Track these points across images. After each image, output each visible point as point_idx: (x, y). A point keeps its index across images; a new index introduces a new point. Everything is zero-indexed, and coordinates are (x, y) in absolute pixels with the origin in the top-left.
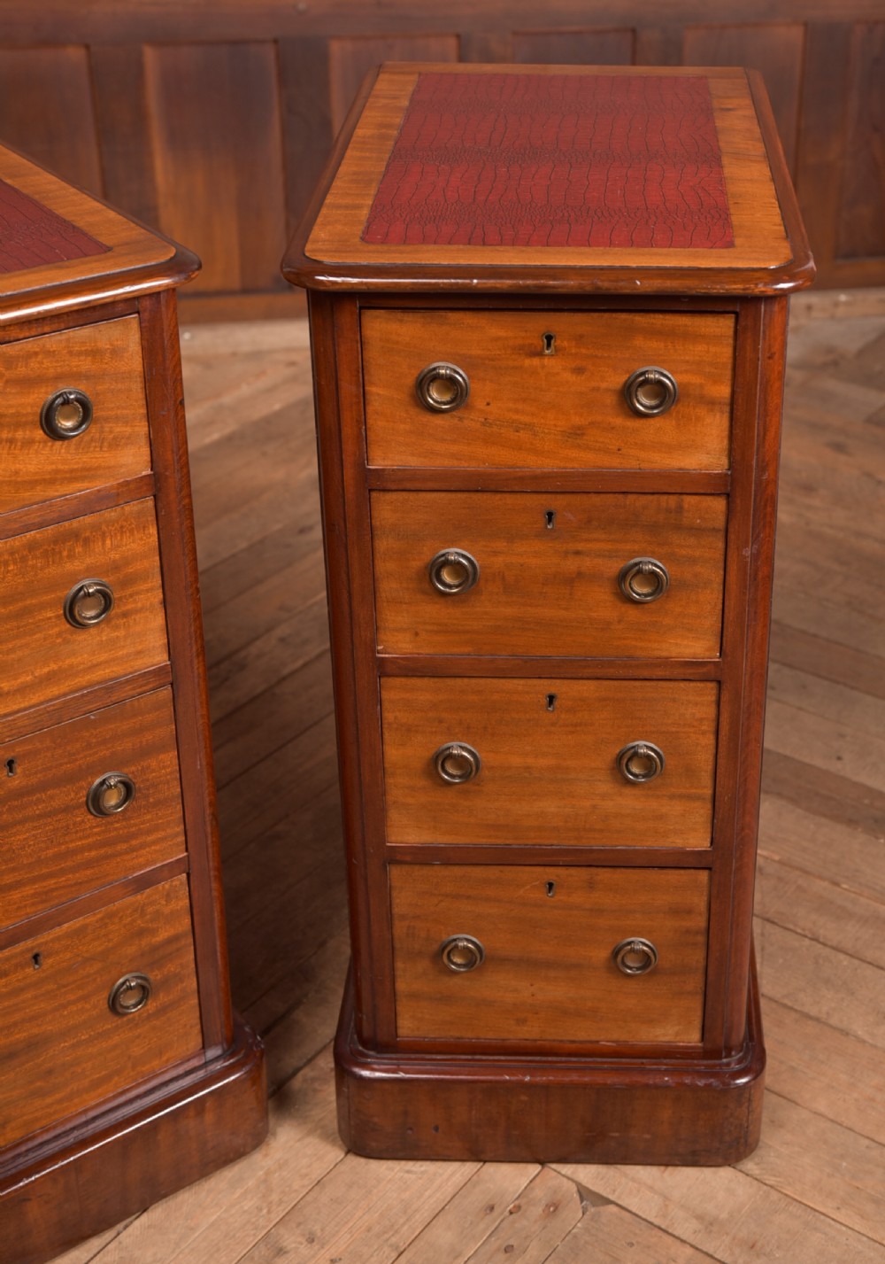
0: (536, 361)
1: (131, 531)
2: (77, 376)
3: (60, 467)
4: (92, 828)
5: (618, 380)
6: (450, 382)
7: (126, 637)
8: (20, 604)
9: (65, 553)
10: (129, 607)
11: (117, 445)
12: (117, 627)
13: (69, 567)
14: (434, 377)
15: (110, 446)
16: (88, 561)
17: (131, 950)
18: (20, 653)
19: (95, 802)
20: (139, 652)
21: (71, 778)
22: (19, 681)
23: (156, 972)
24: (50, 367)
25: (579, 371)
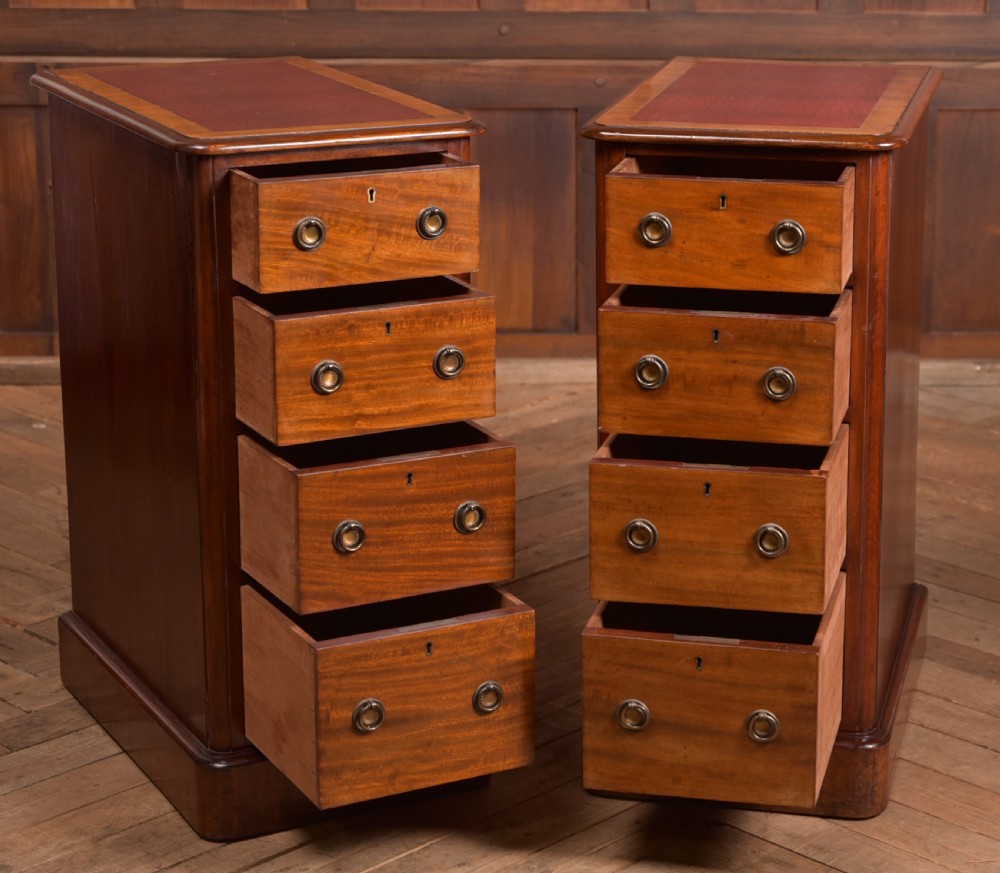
0: (714, 214)
1: (479, 317)
2: (440, 199)
3: (425, 257)
4: (455, 540)
5: (766, 230)
6: (658, 225)
7: (470, 392)
8: (407, 353)
9: (437, 324)
10: (474, 370)
11: (460, 250)
12: (465, 384)
13: (440, 334)
14: (650, 223)
15: (456, 249)
16: (451, 332)
17: (492, 661)
18: (404, 388)
19: (459, 522)
20: (477, 405)
21: (446, 498)
22: (401, 407)
23: (507, 686)
24: (425, 191)
25: (742, 221)
